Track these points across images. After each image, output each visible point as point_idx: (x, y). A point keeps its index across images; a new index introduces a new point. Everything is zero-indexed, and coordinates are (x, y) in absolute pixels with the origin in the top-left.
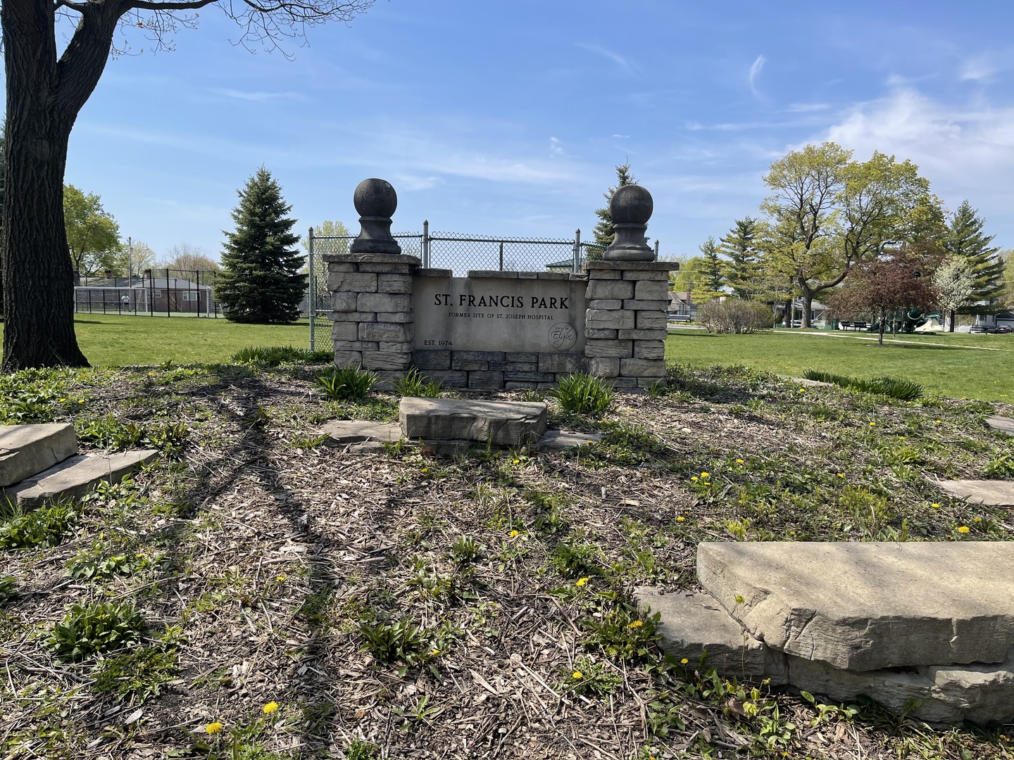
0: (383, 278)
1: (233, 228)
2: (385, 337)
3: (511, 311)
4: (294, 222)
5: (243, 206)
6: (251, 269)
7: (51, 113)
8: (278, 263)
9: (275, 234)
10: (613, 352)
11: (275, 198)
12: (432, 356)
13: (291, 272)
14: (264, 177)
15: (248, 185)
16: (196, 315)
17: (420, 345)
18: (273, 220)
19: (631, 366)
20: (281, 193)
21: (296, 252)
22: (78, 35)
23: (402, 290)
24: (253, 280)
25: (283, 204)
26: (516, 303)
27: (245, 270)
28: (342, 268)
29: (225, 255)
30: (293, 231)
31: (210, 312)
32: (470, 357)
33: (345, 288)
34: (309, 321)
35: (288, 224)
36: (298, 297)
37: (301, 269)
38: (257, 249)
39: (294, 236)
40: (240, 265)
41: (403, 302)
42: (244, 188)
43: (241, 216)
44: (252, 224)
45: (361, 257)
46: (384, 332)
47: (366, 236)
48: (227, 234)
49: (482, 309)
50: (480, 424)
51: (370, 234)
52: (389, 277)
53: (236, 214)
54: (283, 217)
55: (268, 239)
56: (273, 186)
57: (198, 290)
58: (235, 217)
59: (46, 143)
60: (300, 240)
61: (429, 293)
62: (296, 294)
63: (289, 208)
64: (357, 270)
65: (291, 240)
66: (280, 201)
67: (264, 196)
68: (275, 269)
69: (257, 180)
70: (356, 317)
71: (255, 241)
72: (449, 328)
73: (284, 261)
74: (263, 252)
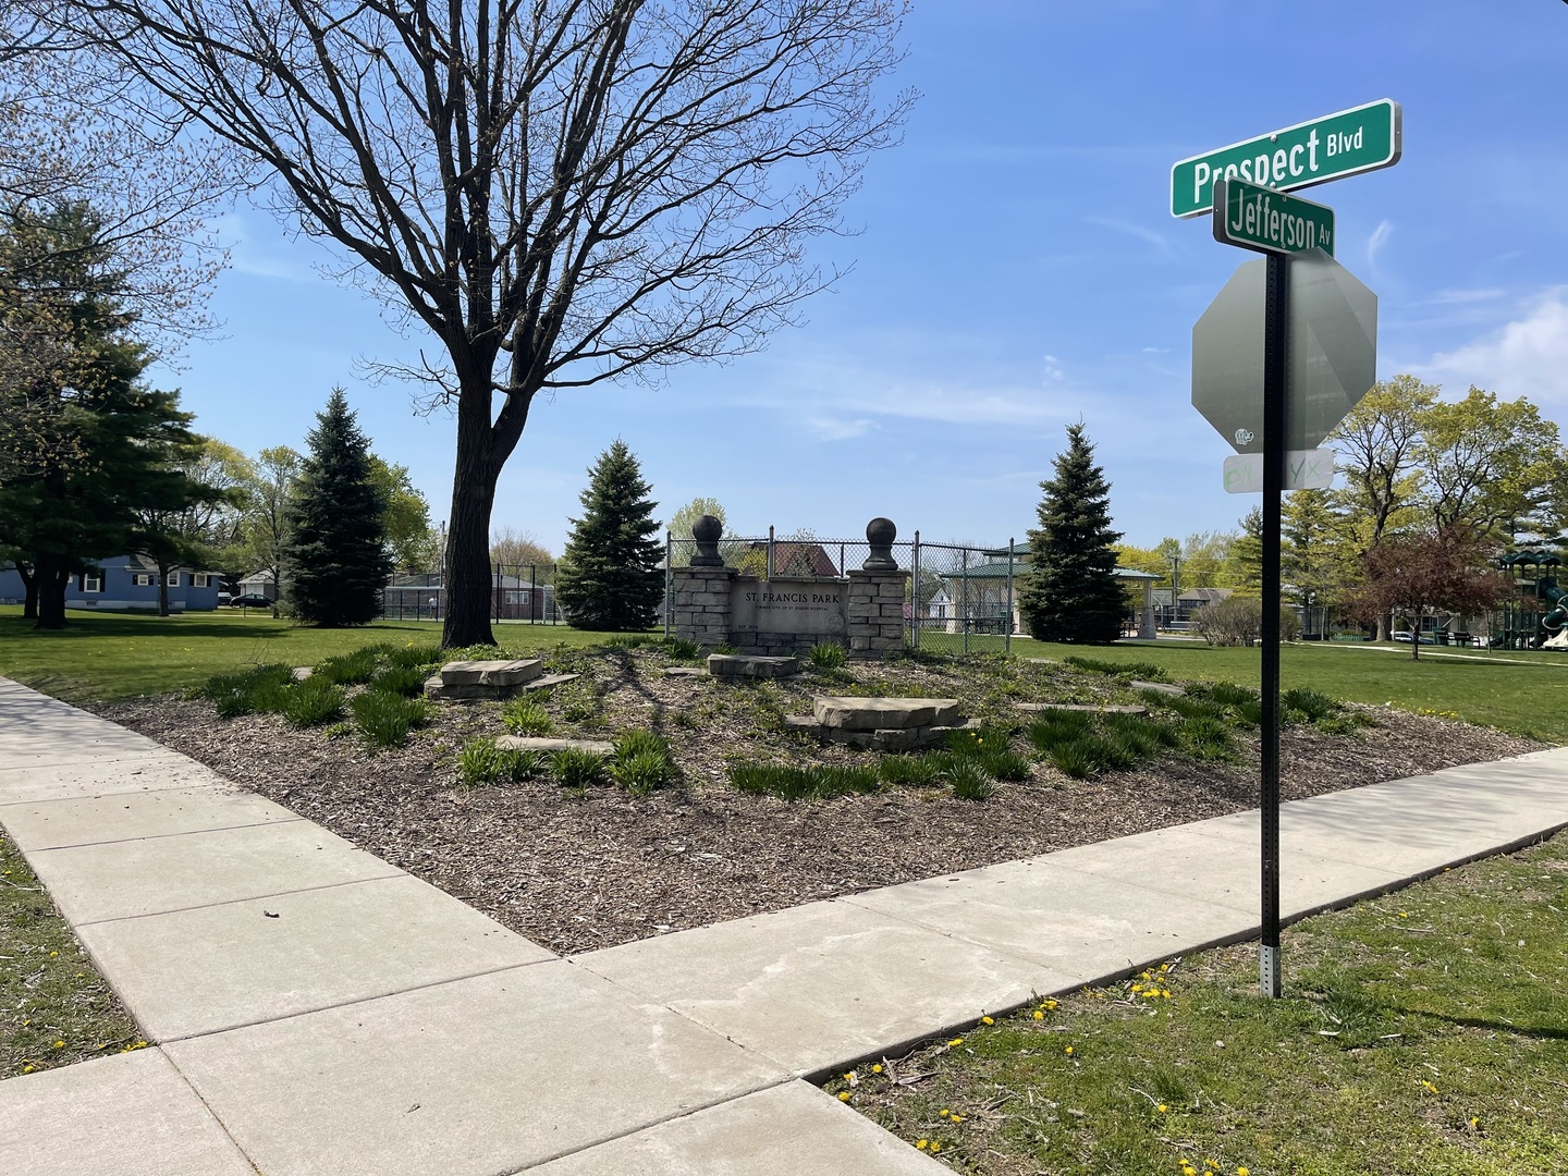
0: (710, 582)
1: (581, 513)
2: (710, 623)
3: (798, 604)
4: (654, 505)
5: (595, 487)
6: (601, 564)
7: (487, 468)
8: (634, 556)
9: (631, 520)
10: (866, 633)
11: (632, 476)
12: (743, 636)
13: (649, 567)
14: (620, 451)
15: (600, 462)
16: (530, 622)
17: (735, 628)
18: (629, 504)
19: (878, 642)
20: (640, 470)
21: (656, 542)
22: (505, 410)
23: (722, 590)
24: (603, 577)
25: (642, 484)
26: (802, 598)
27: (593, 564)
28: (683, 576)
29: (570, 547)
30: (653, 516)
31: (547, 618)
32: (771, 637)
33: (685, 589)
34: (665, 628)
35: (647, 507)
36: (656, 599)
37: (661, 563)
38: (609, 538)
39: (654, 522)
40: (589, 558)
41: (723, 599)
42: (594, 465)
43: (590, 499)
44: (603, 509)
45: (697, 569)
46: (710, 619)
47: (700, 554)
48: (573, 521)
49: (778, 603)
50: (749, 665)
51: (703, 553)
52: (714, 582)
53: (585, 497)
54: (642, 499)
55: (624, 527)
56: (631, 462)
57: (533, 589)
58: (584, 501)
59: (482, 488)
60: (661, 528)
61: (742, 592)
62: (656, 594)
63: (648, 489)
64: (693, 578)
65: (651, 527)
66: (639, 480)
67: (619, 475)
68: (630, 563)
69: (611, 455)
70: (691, 609)
71: (607, 529)
72: (755, 616)
73: (641, 553)
74: (616, 544)
